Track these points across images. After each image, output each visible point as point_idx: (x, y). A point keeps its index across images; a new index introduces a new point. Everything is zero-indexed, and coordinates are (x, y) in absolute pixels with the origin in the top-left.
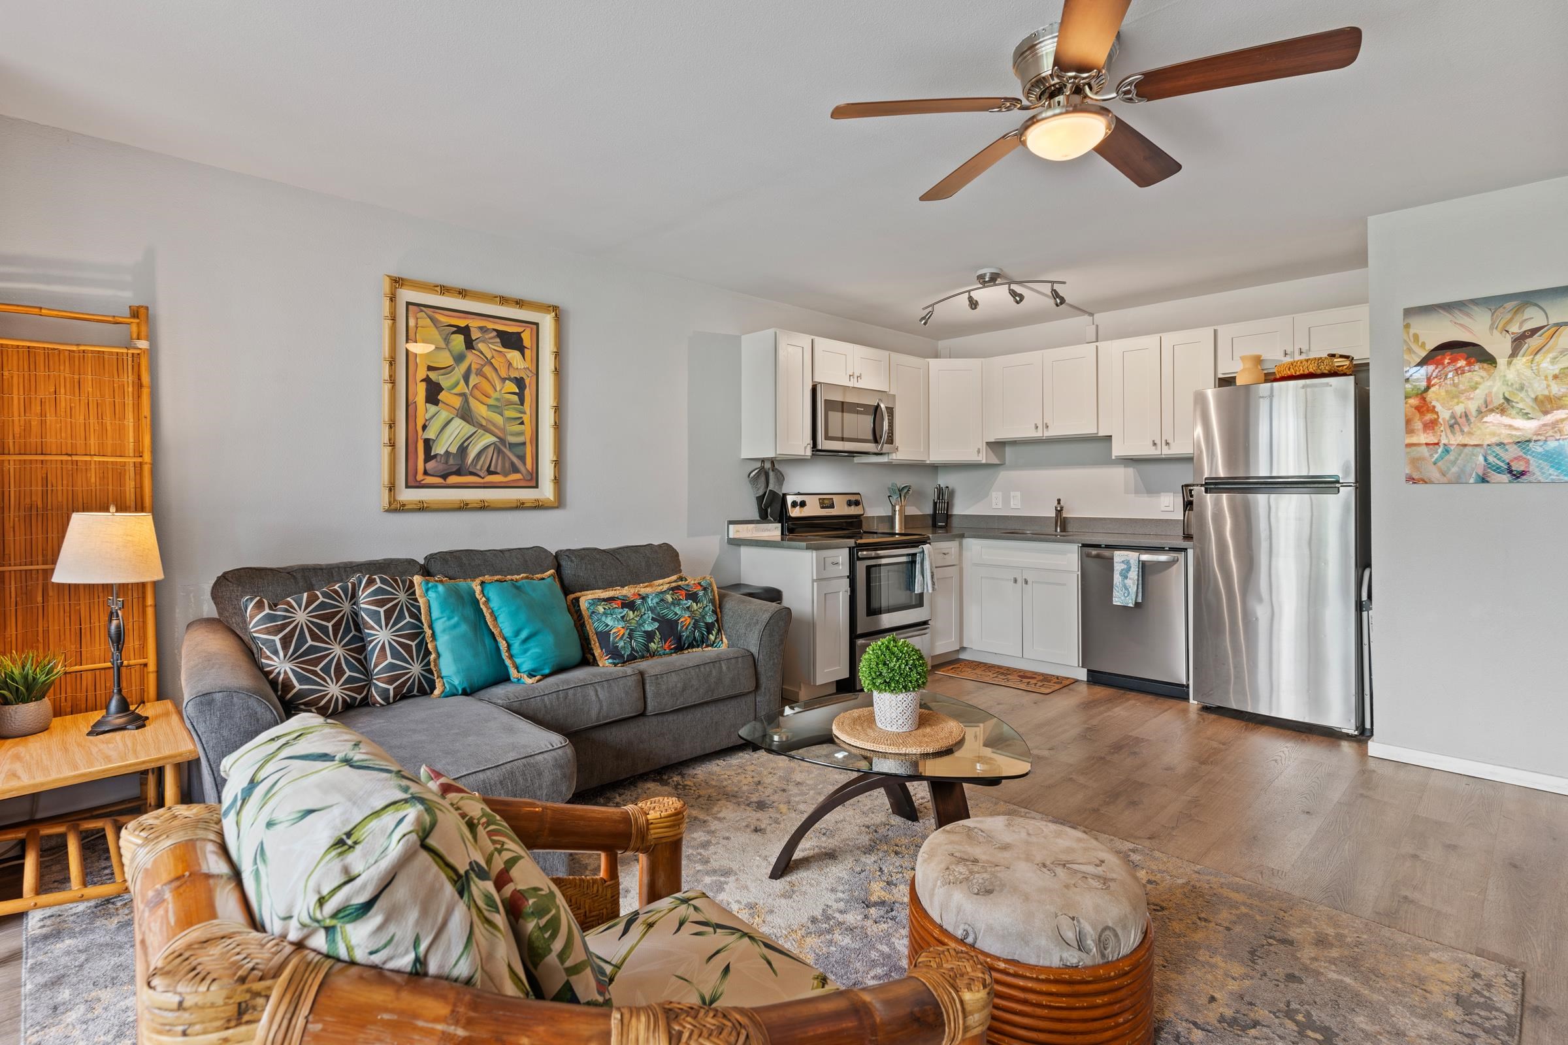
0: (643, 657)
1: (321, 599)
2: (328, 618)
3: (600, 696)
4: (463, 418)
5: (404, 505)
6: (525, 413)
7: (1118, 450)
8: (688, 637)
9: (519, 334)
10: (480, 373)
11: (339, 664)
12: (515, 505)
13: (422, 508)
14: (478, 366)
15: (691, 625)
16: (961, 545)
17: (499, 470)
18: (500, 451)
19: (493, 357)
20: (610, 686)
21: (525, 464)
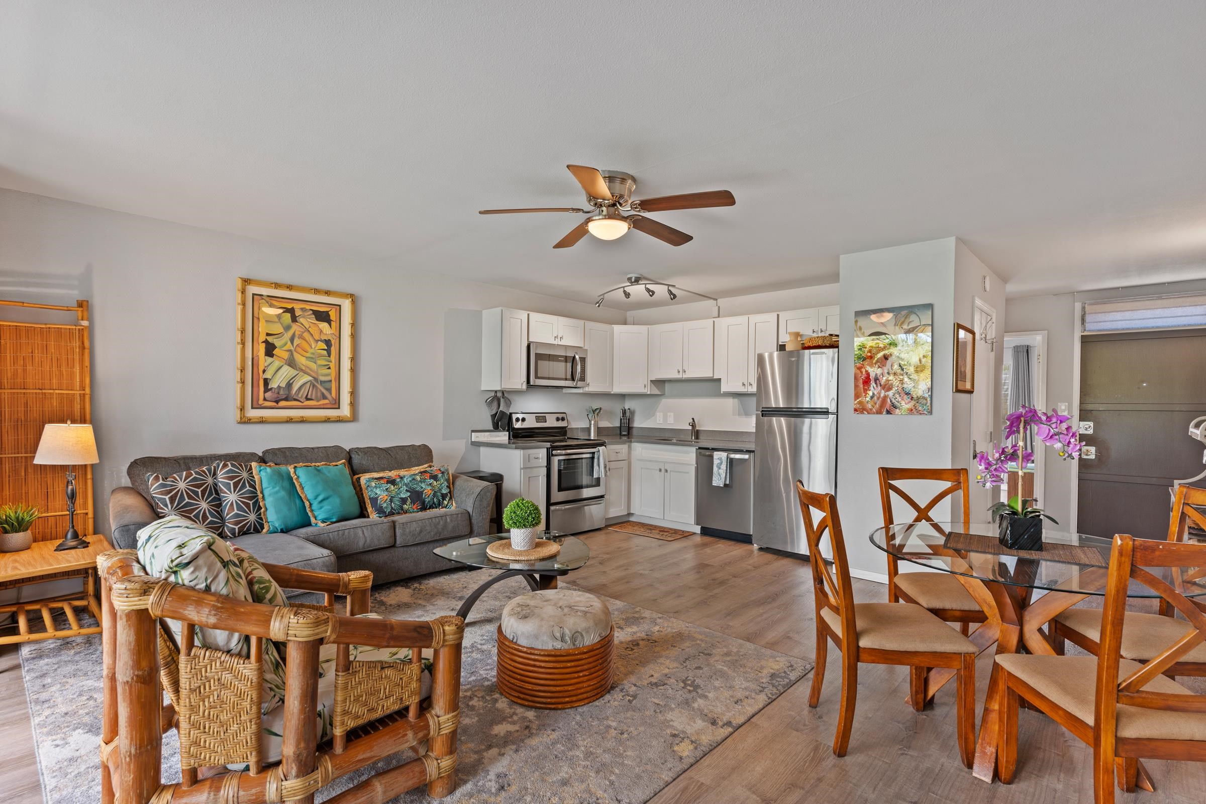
0: (399, 513)
1: (194, 475)
2: (198, 486)
3: (366, 534)
4: (290, 365)
5: (250, 419)
6: (331, 362)
7: (724, 388)
8: (429, 502)
9: (327, 312)
10: (301, 337)
11: (205, 513)
12: (324, 420)
13: (262, 421)
14: (300, 333)
15: (432, 494)
16: (630, 447)
17: (313, 398)
18: (314, 386)
19: (310, 327)
20: (372, 528)
21: (331, 394)
